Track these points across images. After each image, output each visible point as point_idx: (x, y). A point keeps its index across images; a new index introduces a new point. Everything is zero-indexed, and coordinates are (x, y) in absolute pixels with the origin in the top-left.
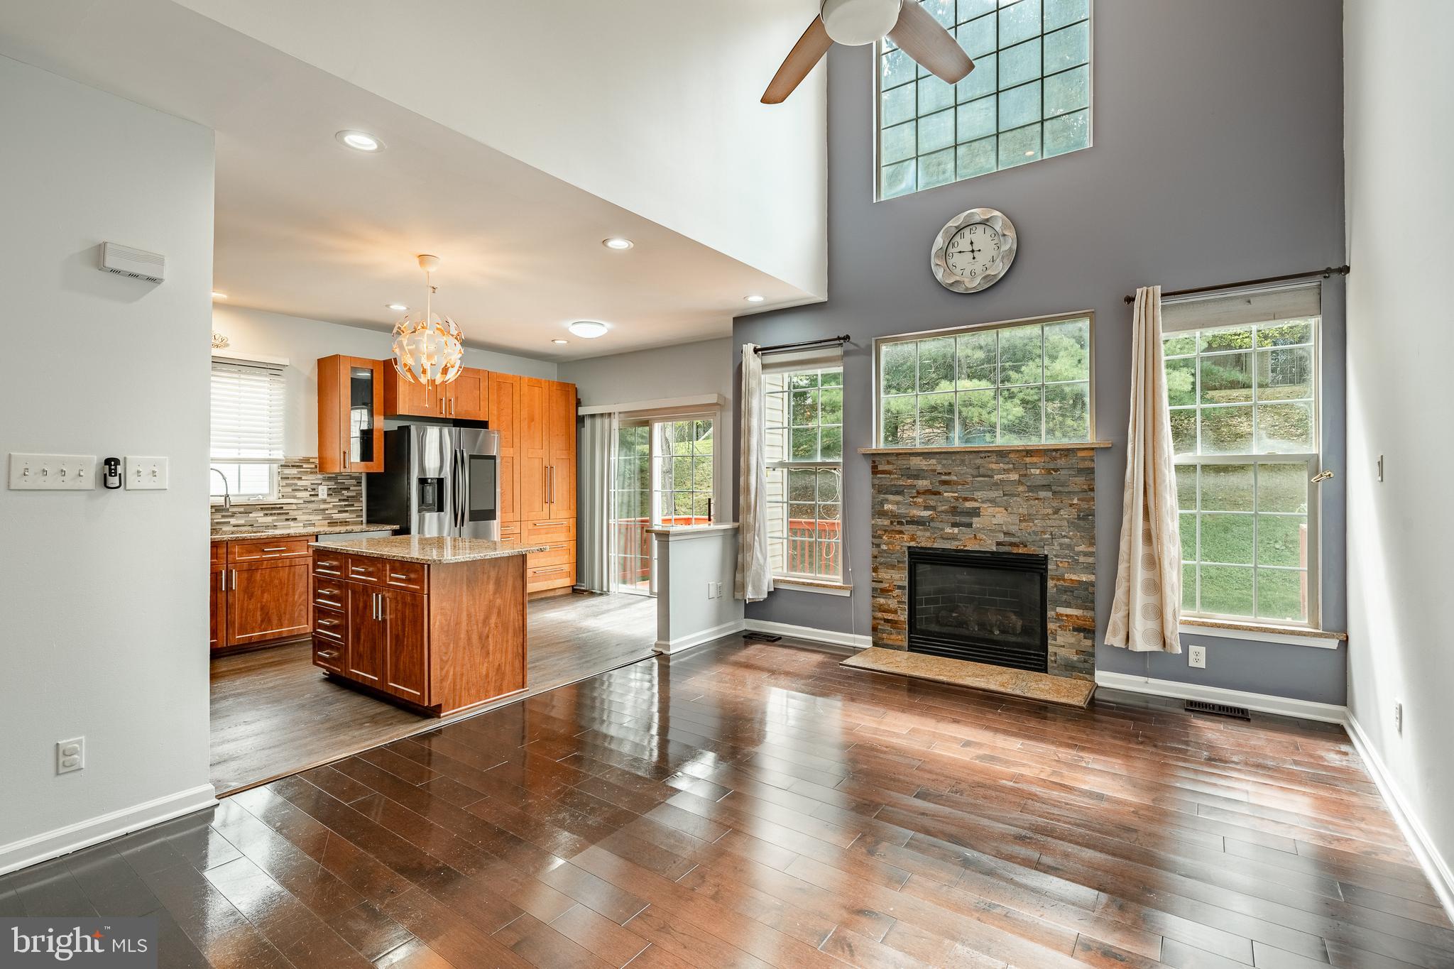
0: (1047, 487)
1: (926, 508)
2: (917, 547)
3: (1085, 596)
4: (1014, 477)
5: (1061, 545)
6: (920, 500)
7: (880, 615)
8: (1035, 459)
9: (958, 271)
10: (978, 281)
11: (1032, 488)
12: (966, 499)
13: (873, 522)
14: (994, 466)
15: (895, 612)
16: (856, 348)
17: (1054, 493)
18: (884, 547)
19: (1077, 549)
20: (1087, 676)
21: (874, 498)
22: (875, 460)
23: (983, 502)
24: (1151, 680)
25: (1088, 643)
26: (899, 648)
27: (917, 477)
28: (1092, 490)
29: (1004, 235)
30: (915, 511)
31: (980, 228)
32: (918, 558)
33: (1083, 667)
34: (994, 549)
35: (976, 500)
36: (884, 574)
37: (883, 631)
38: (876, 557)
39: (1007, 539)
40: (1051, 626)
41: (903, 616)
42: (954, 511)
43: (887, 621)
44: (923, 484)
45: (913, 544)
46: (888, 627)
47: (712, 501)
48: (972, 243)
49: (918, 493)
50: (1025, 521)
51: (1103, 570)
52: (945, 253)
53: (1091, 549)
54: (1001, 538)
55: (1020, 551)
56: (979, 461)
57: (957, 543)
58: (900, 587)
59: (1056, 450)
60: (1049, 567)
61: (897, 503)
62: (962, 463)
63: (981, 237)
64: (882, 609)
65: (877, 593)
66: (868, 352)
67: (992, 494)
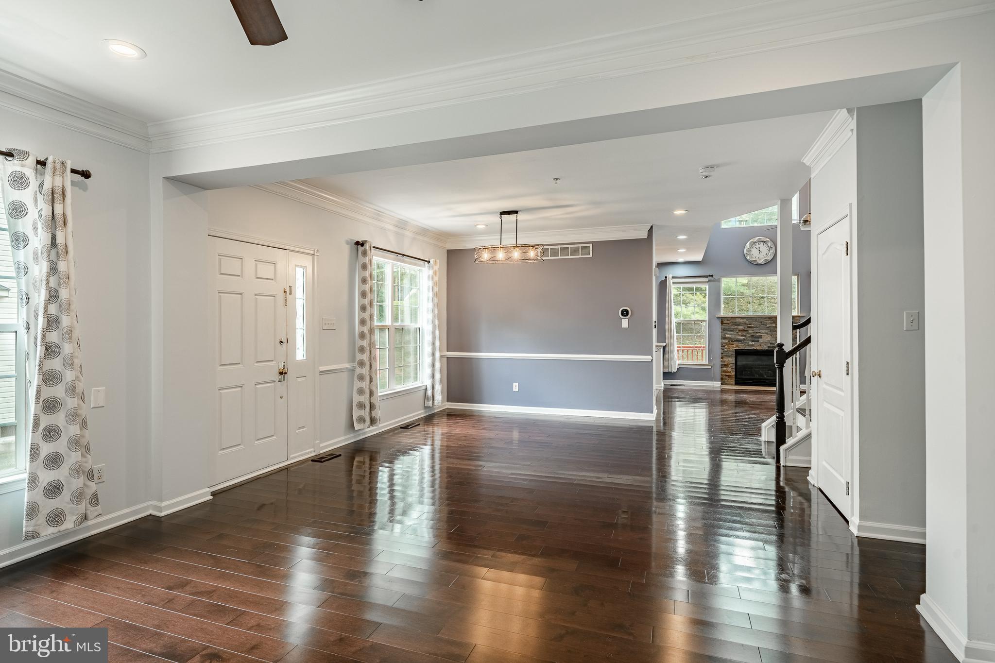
1: (742, 336)
2: (739, 349)
6: (740, 333)
7: (724, 374)
9: (754, 256)
10: (762, 260)
12: (757, 333)
13: (722, 341)
14: (767, 322)
15: (730, 372)
16: (713, 279)
18: (726, 350)
21: (722, 333)
22: (722, 320)
23: (763, 333)
26: (731, 385)
27: (739, 325)
29: (771, 247)
30: (738, 337)
31: (762, 244)
32: (739, 353)
34: (767, 349)
35: (761, 333)
36: (725, 359)
37: (725, 379)
38: (722, 353)
39: (771, 345)
41: (733, 373)
42: (752, 336)
43: (726, 375)
44: (741, 328)
45: (737, 348)
46: (727, 378)
48: (759, 248)
49: (739, 330)
52: (749, 250)
54: (769, 345)
56: (762, 320)
57: (754, 347)
58: (732, 363)
61: (731, 334)
62: (756, 320)
63: (763, 247)
64: (724, 371)
65: (723, 366)
66: (719, 281)
67: (767, 331)
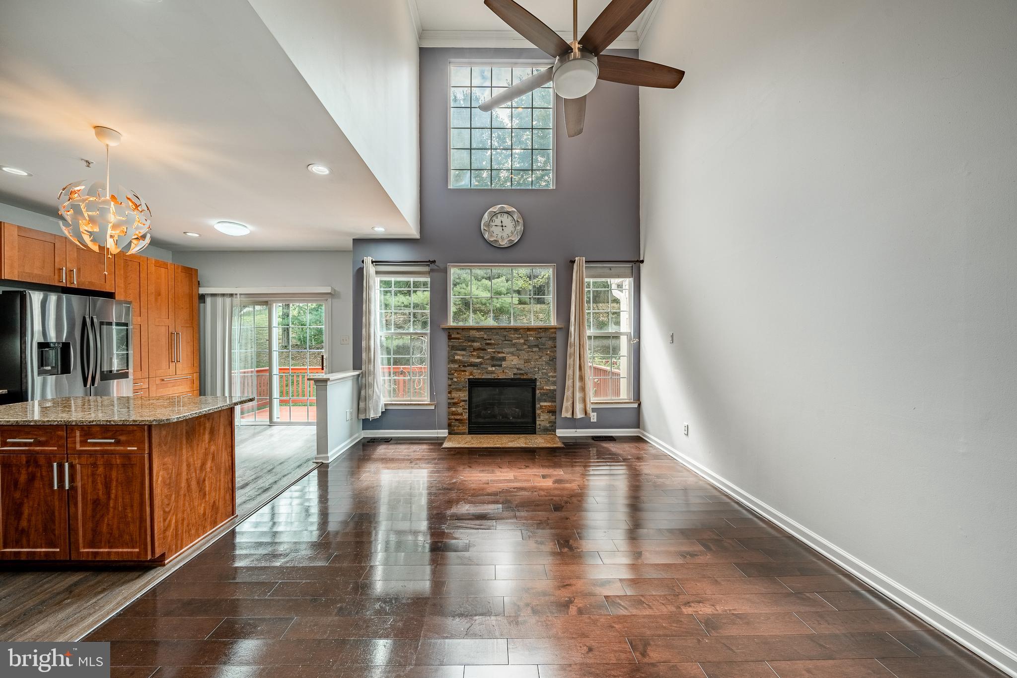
0: (537, 346)
1: (478, 357)
2: (473, 378)
3: (551, 396)
4: (522, 341)
5: (542, 373)
6: (475, 353)
7: (453, 417)
8: (531, 333)
9: (495, 235)
10: (506, 241)
11: (529, 347)
12: (499, 353)
13: (449, 366)
14: (512, 336)
15: (461, 414)
16: (437, 268)
17: (540, 349)
18: (455, 380)
19: (549, 374)
20: (553, 433)
21: (449, 353)
22: (451, 333)
23: (507, 354)
24: (578, 430)
25: (554, 417)
26: (464, 434)
27: (473, 341)
28: (555, 347)
29: (518, 221)
30: (472, 360)
31: (506, 215)
32: (474, 384)
33: (551, 430)
34: (513, 377)
35: (504, 353)
36: (455, 394)
37: (455, 426)
38: (450, 385)
39: (518, 372)
40: (538, 412)
41: (466, 416)
42: (493, 358)
43: (456, 420)
44: (476, 345)
45: (471, 377)
46: (457, 423)
47: (324, 357)
48: (502, 222)
49: (474, 349)
50: (527, 362)
51: (559, 383)
52: (488, 225)
53: (554, 374)
54: (515, 371)
55: (525, 377)
56: (506, 333)
57: (495, 375)
58: (464, 401)
59: (541, 329)
60: (537, 384)
61: (463, 355)
62: (497, 334)
63: (506, 220)
64: (454, 414)
65: (451, 405)
66: (445, 271)
67: (512, 350)
